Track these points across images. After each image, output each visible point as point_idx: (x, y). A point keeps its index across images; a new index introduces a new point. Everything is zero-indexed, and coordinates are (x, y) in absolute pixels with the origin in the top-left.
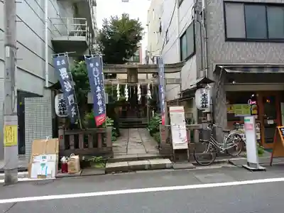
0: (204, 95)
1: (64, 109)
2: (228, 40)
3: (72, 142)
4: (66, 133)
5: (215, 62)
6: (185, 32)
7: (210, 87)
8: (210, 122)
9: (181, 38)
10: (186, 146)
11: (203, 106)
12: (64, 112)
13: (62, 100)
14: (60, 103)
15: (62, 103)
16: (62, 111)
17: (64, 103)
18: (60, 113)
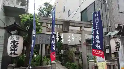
0: (118, 43)
1: (14, 50)
6: (86, 9)
11: (117, 50)
12: (14, 53)
13: (14, 41)
14: (12, 44)
15: (14, 44)
16: (13, 52)
17: (15, 44)
18: (11, 54)
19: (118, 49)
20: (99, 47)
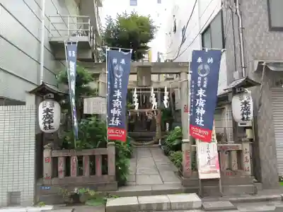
0: (246, 103)
1: (49, 122)
2: (273, 29)
3: (61, 167)
4: (54, 155)
5: (256, 59)
6: (209, 27)
7: (249, 92)
8: (251, 140)
9: (203, 34)
10: (217, 175)
11: (243, 119)
12: (49, 126)
13: (48, 109)
14: (45, 114)
15: (48, 114)
16: (47, 125)
17: (50, 113)
18: (45, 128)
19: (245, 116)
20: (202, 121)
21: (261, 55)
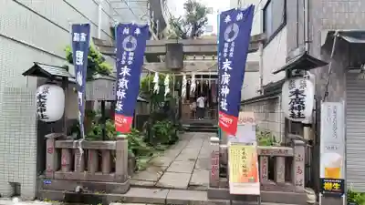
0: (297, 93)
7: (311, 75)
8: (310, 142)
9: (265, 9)
11: (293, 116)
13: (40, 95)
17: (42, 100)
19: (296, 112)
20: (225, 104)
21: (334, 22)
